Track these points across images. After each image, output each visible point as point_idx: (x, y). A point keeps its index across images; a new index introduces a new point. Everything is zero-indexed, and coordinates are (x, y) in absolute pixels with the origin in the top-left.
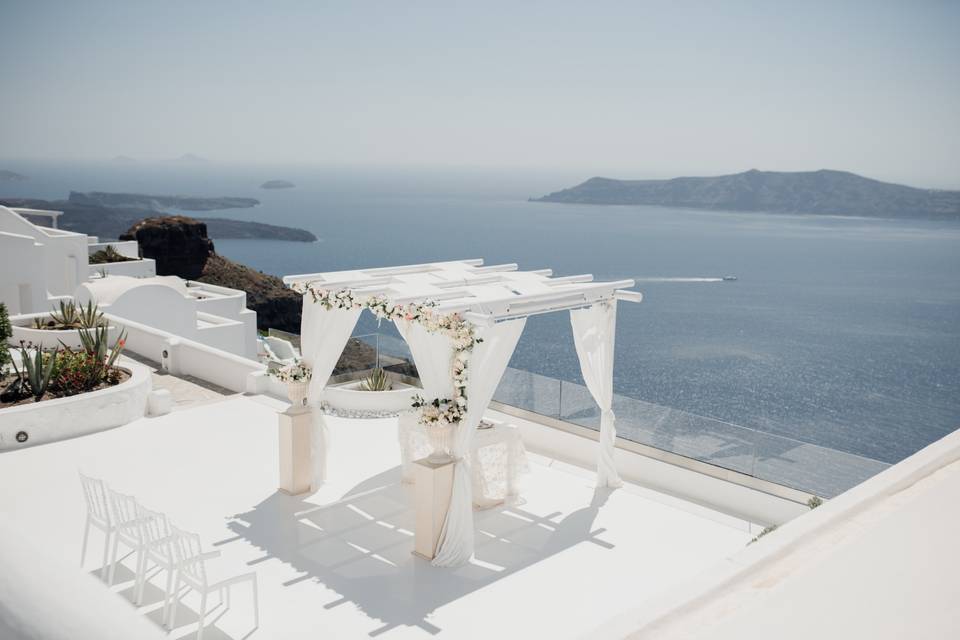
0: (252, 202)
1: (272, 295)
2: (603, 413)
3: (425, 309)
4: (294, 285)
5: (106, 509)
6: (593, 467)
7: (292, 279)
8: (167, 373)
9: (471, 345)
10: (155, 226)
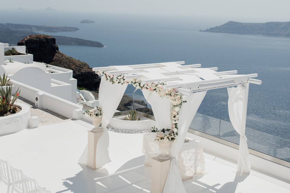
0: (76, 29)
1: (83, 71)
2: (241, 137)
3: (159, 86)
4: (97, 72)
5: (8, 175)
6: (235, 162)
7: (96, 69)
8: (36, 108)
9: (181, 104)
10: (33, 38)
